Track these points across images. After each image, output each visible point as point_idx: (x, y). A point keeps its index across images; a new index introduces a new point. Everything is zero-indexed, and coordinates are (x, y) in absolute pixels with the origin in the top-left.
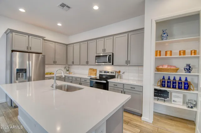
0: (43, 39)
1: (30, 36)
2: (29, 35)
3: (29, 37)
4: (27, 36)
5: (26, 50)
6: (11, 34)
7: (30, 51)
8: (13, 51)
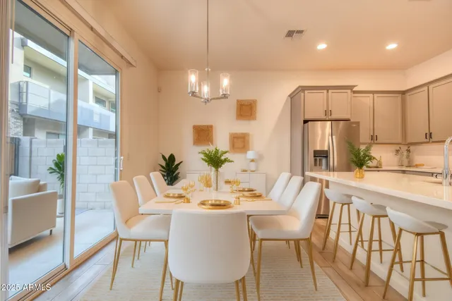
0: (351, 90)
1: (330, 91)
2: (327, 88)
3: (328, 92)
4: (325, 91)
5: (324, 117)
6: (302, 94)
7: (330, 117)
8: (306, 122)
